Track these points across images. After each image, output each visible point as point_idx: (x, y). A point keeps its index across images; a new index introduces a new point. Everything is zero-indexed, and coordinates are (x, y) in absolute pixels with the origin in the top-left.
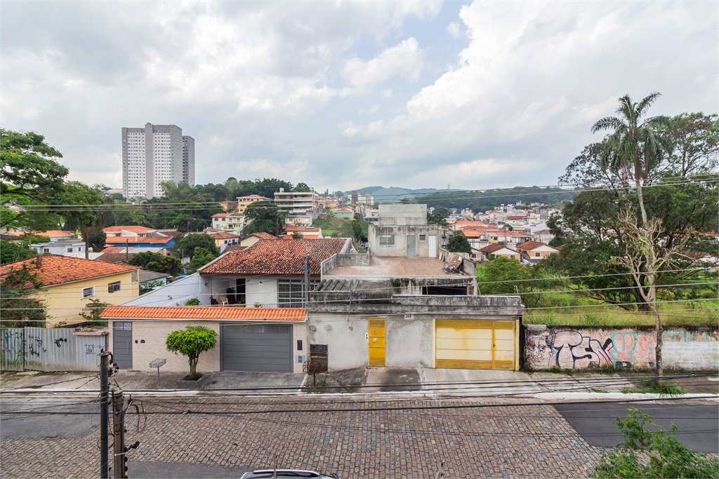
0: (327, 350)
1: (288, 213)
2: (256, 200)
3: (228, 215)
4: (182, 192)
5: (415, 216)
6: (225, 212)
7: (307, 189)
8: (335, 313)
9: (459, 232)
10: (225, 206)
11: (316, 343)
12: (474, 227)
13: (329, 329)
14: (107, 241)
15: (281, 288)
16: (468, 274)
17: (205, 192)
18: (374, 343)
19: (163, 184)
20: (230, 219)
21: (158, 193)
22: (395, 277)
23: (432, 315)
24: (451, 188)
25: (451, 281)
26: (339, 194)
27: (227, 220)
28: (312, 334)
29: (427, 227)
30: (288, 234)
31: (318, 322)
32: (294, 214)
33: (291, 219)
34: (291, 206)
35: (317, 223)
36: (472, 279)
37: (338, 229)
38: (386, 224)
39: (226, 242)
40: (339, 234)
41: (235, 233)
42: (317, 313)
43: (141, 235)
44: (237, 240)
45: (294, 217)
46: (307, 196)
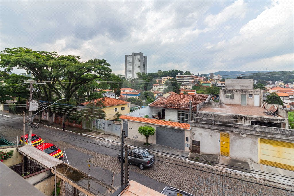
0: (199, 144)
1: (181, 84)
2: (169, 79)
3: (158, 85)
4: (143, 76)
5: (246, 85)
6: (157, 83)
7: (190, 74)
8: (203, 128)
9: (273, 93)
10: (157, 81)
11: (195, 140)
12: (284, 91)
13: (201, 134)
14: (121, 93)
15: (179, 114)
16: (281, 116)
17: (151, 76)
18: (223, 144)
19: (137, 73)
20: (159, 86)
21: (136, 77)
22: (235, 114)
23: (258, 136)
24: (268, 70)
25: (269, 119)
26: (204, 75)
27: (158, 86)
28: (193, 136)
29: (253, 91)
30: (182, 92)
31: (196, 131)
32: (184, 84)
33: (183, 86)
34: (183, 81)
35: (194, 88)
36: (285, 119)
37: (204, 91)
38: (229, 89)
39: (158, 95)
40: (205, 93)
41: (161, 91)
42: (195, 126)
43: (130, 91)
44: (161, 94)
45: (184, 85)
46: (190, 76)
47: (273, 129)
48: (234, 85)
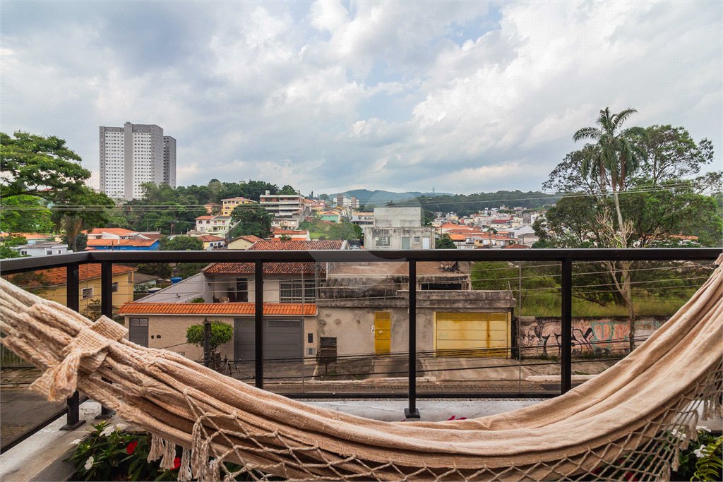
0: (336, 342)
1: (274, 216)
2: (241, 203)
3: (213, 218)
4: (163, 193)
5: (409, 219)
6: (209, 215)
7: (293, 192)
8: (345, 307)
9: (445, 235)
10: (209, 208)
11: (326, 336)
12: (459, 230)
13: (338, 322)
14: (88, 243)
15: (282, 286)
16: (462, 273)
17: (188, 194)
18: (380, 335)
19: (143, 185)
20: (215, 222)
21: (137, 194)
22: (396, 275)
23: (433, 309)
24: (436, 192)
25: (447, 279)
26: (324, 197)
27: (212, 222)
28: (322, 327)
29: (421, 230)
30: (276, 236)
31: (328, 316)
32: (280, 217)
33: (277, 221)
34: (276, 208)
35: (303, 226)
36: (467, 277)
37: (325, 232)
38: (381, 226)
39: (212, 245)
40: (327, 237)
41: (220, 236)
42: (327, 307)
43: (123, 238)
44: (222, 243)
45: (280, 220)
46: (294, 199)
47: (453, 294)
48: (389, 218)
